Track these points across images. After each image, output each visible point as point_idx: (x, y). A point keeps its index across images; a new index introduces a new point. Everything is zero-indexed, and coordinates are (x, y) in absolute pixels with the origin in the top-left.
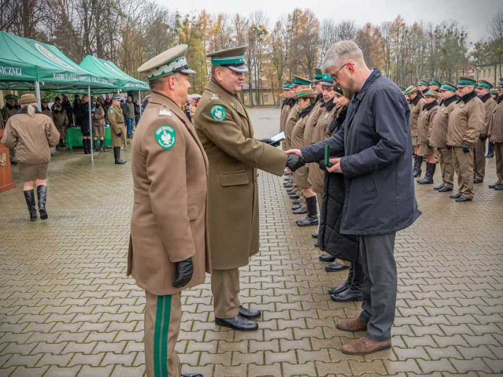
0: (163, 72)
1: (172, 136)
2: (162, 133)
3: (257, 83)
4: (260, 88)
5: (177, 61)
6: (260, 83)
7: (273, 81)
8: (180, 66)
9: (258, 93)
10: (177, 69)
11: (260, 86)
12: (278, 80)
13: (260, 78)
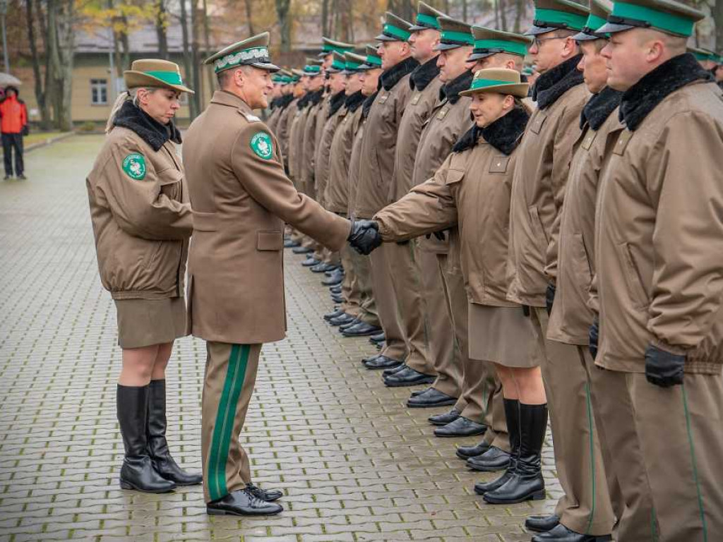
0: (228, 64)
1: (268, 144)
2: (257, 142)
3: (190, 27)
4: (202, 49)
5: (248, 52)
6: (201, 27)
7: (255, 19)
8: (251, 57)
9: (191, 69)
10: (245, 61)
11: (201, 41)
12: (276, 17)
13: (200, 6)
